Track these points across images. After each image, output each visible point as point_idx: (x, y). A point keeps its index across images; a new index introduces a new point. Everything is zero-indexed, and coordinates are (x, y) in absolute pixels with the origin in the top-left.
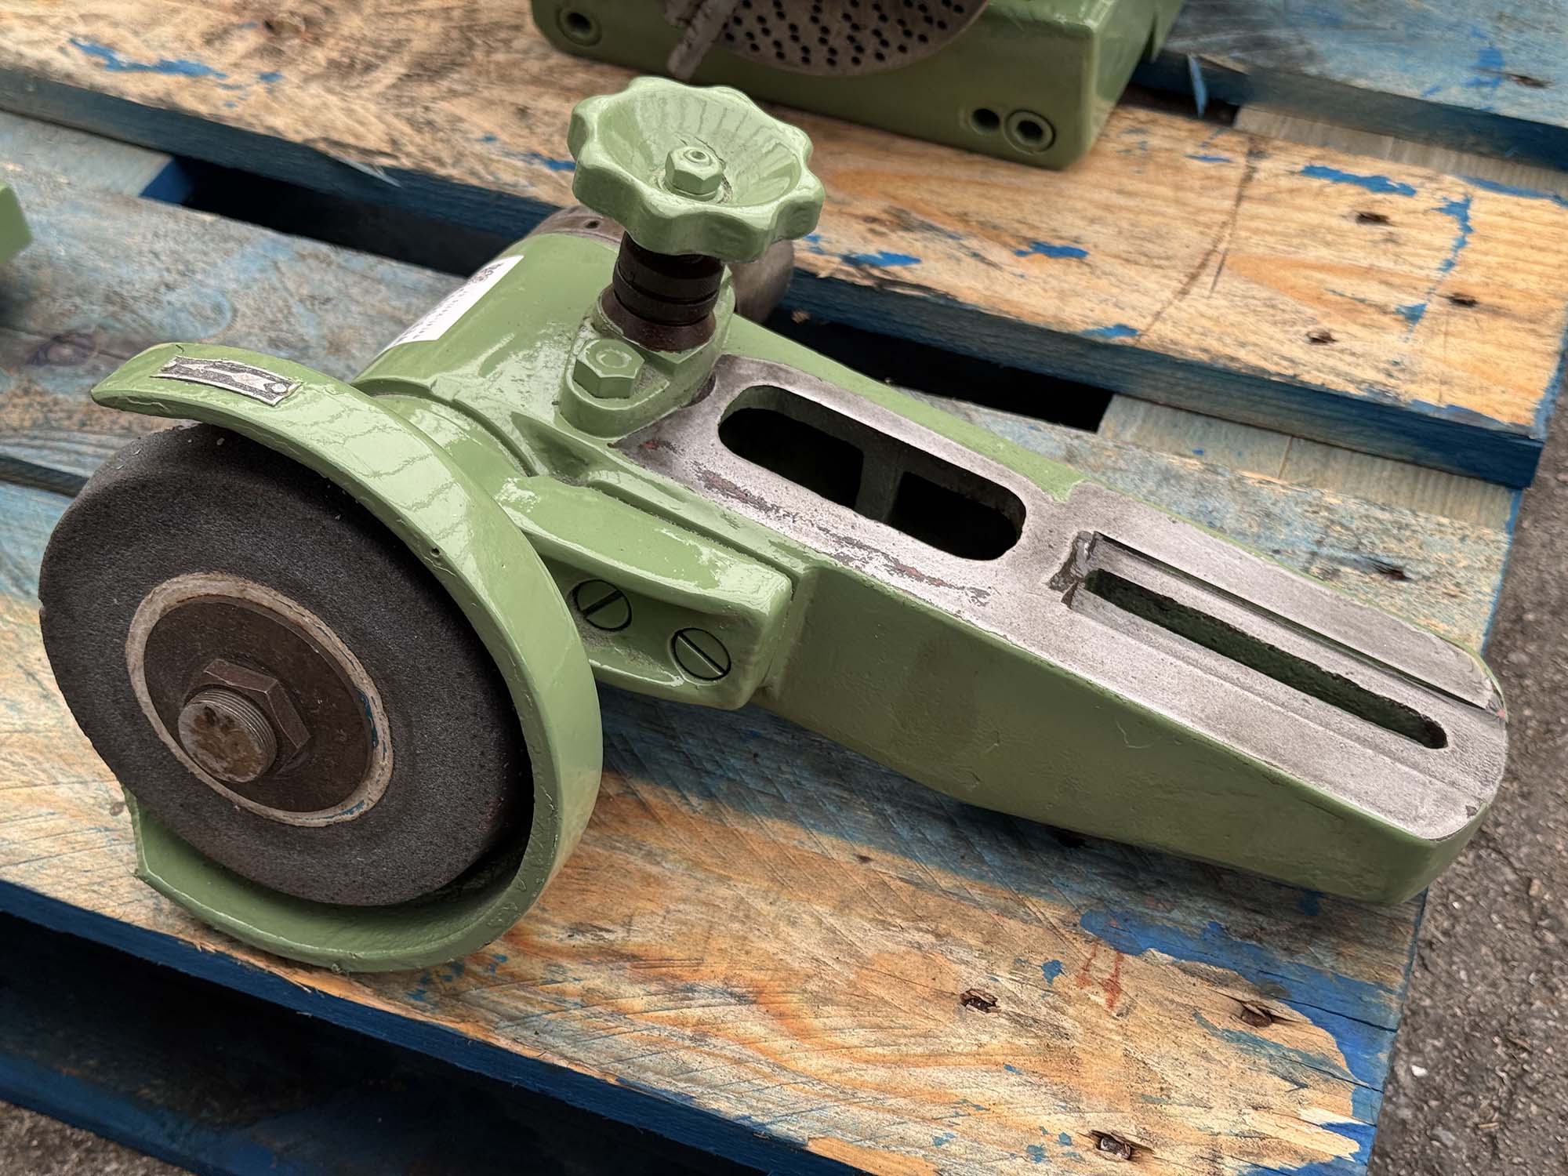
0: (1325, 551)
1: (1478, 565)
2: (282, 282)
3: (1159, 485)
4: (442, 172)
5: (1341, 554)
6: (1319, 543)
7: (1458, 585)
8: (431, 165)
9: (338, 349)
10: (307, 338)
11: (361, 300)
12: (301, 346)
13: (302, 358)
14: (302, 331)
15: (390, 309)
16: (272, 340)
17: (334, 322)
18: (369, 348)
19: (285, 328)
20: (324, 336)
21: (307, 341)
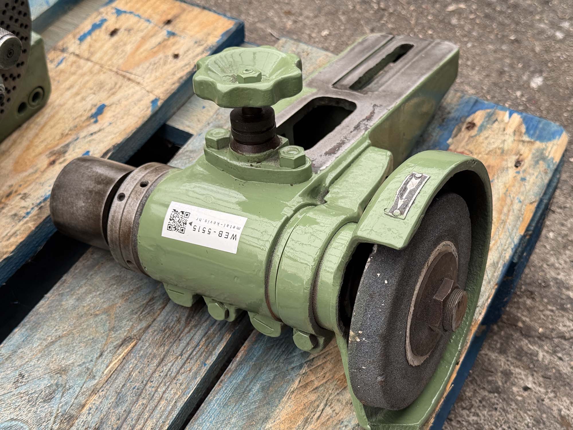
9: (63, 371)
10: (49, 384)
11: (27, 360)
12: (54, 387)
13: (65, 387)
14: (42, 387)
15: (40, 347)
16: (44, 401)
17: (40, 372)
18: (67, 356)
19: (37, 395)
20: (51, 377)
21: (52, 385)
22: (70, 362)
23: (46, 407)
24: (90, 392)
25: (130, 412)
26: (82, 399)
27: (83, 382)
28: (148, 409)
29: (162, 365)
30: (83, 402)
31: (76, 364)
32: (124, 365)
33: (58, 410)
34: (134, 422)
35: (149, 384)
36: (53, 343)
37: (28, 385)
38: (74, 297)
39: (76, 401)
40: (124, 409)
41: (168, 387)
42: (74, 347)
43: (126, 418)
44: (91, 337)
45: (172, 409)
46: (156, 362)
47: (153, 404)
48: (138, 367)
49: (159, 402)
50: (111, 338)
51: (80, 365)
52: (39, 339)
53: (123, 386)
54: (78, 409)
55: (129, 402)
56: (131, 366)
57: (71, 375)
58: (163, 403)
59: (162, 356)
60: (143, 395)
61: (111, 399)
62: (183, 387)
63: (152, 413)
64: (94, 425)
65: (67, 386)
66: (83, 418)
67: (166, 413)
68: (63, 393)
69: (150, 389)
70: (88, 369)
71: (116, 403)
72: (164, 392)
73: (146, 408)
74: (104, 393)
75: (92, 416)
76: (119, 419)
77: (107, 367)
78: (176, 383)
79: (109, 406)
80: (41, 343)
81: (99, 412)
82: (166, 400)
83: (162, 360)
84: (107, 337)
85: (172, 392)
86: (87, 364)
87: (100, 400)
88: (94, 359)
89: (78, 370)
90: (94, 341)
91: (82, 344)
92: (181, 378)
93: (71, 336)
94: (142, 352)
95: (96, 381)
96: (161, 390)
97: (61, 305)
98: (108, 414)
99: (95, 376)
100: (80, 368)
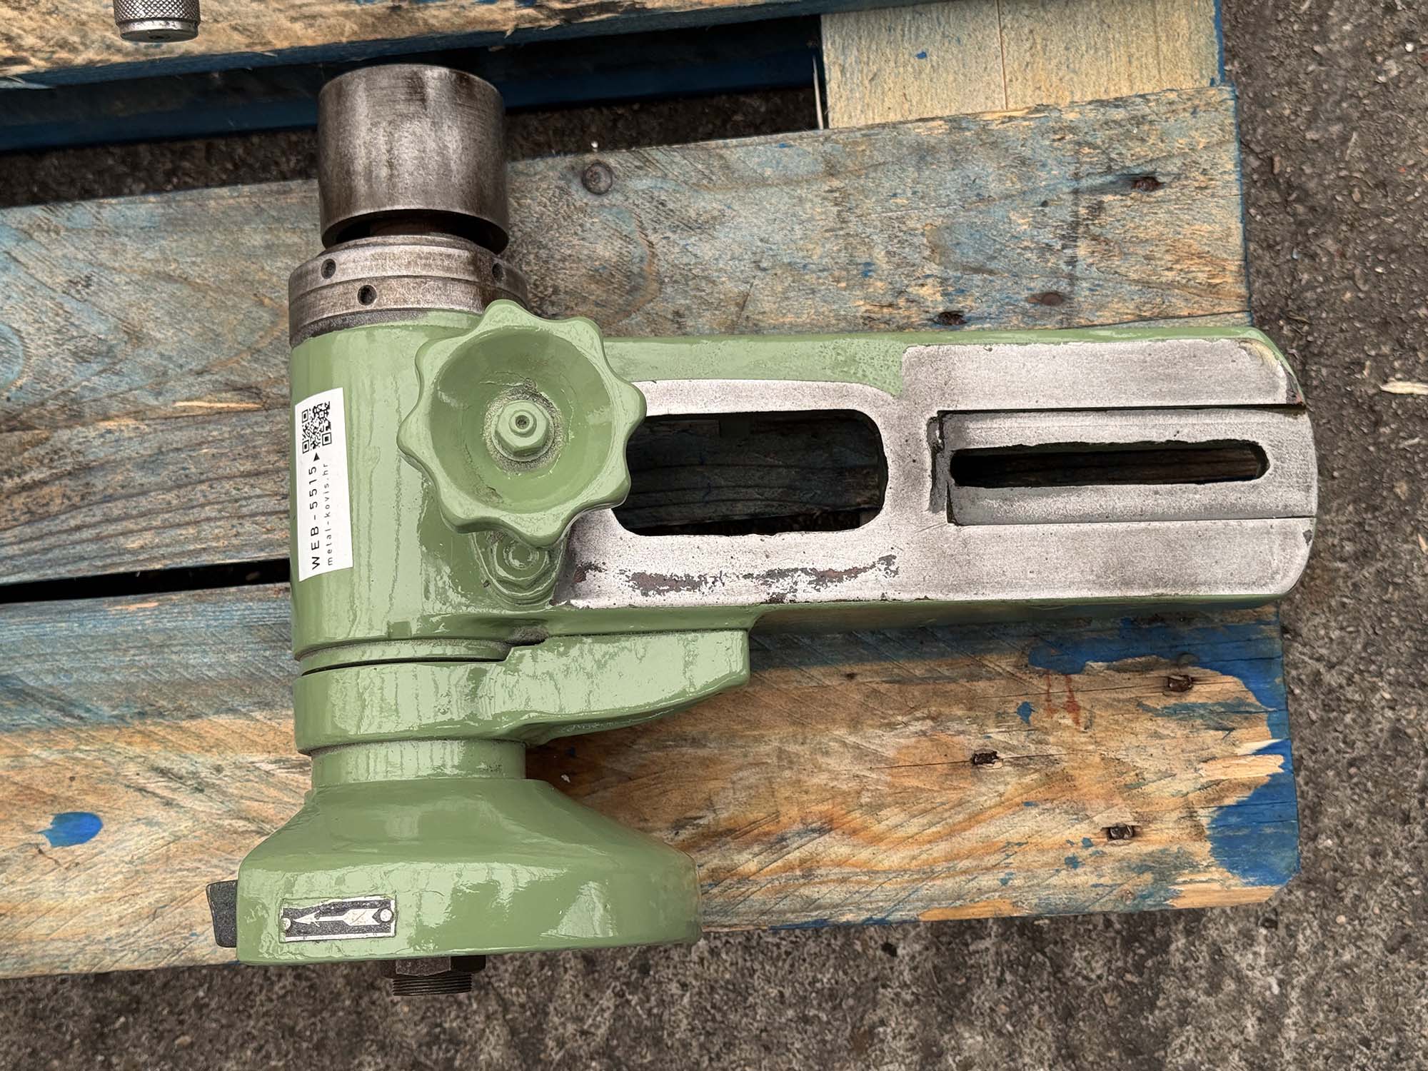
0: (1085, 183)
1: (1215, 140)
2: (32, 276)
3: (919, 169)
4: (79, 60)
5: (1099, 181)
6: (1077, 177)
7: (1204, 172)
8: (63, 55)
9: (137, 338)
10: (102, 337)
11: (117, 265)
12: (104, 348)
13: (114, 364)
14: (92, 330)
15: (149, 265)
16: (74, 354)
17: (112, 305)
18: (163, 322)
19: (75, 334)
20: (116, 327)
21: (105, 340)
22: (159, 336)
23: (69, 365)
24: (133, 409)
25: (144, 493)
26: (115, 407)
27: (141, 383)
28: (166, 516)
29: (247, 480)
30: (113, 412)
31: (160, 348)
32: (209, 422)
33: (75, 386)
34: (134, 512)
35: (204, 487)
36: (169, 278)
37: (80, 306)
38: (268, 237)
39: (107, 400)
40: (144, 480)
41: (220, 519)
42: (185, 318)
43: (132, 496)
44: (220, 330)
45: (191, 553)
46: (248, 466)
47: (178, 518)
48: (223, 447)
49: (188, 524)
50: (238, 362)
51: (162, 355)
52: (162, 251)
53: (178, 450)
54: (97, 414)
55: (159, 479)
56: (215, 433)
57: (139, 355)
58: (191, 531)
59: (263, 468)
60: (183, 492)
61: (145, 449)
62: (235, 541)
63: (165, 527)
64: (92, 457)
65: (118, 367)
66: (92, 433)
67: (178, 549)
68: (104, 371)
69: (199, 495)
70: (165, 374)
71: (145, 461)
72: (208, 519)
73: (168, 512)
74: (147, 430)
75: (103, 443)
76: (123, 487)
77: (188, 400)
78: (233, 526)
79: (134, 455)
80: (158, 261)
81: (113, 450)
82: (199, 532)
83: (257, 474)
84: (236, 355)
85: (217, 531)
86: (171, 366)
87: (132, 435)
88: (185, 369)
89: (153, 358)
90: (216, 340)
91: (197, 326)
92: (248, 526)
93: (200, 295)
94: (248, 431)
95: (156, 403)
96: (209, 511)
97: (241, 230)
98: (120, 463)
99: (160, 394)
100: (159, 361)
